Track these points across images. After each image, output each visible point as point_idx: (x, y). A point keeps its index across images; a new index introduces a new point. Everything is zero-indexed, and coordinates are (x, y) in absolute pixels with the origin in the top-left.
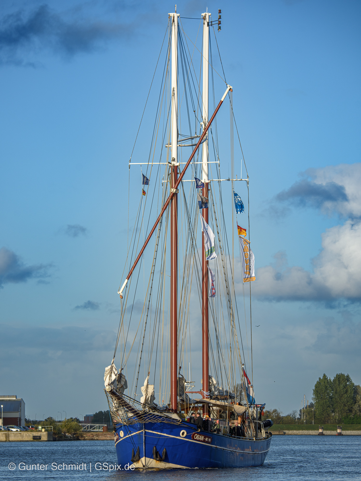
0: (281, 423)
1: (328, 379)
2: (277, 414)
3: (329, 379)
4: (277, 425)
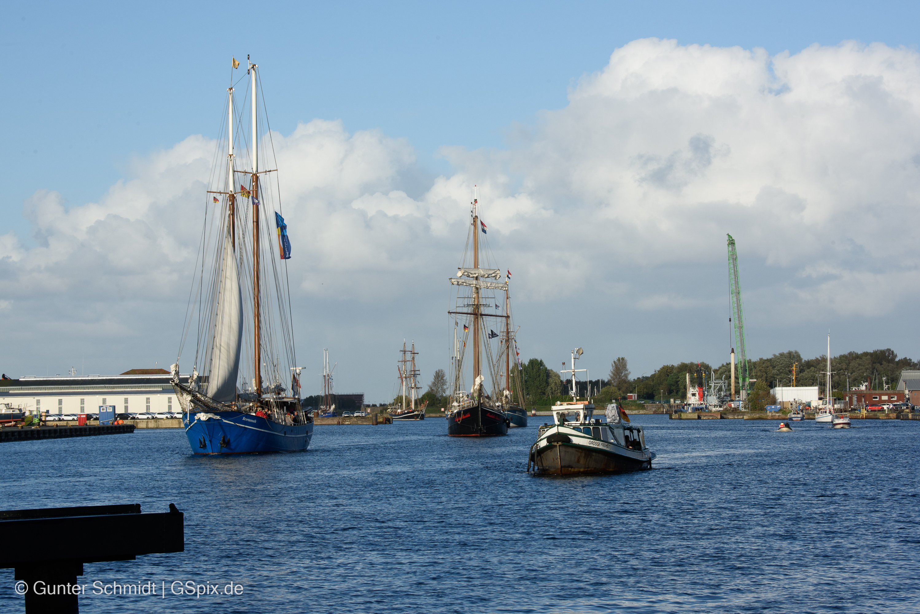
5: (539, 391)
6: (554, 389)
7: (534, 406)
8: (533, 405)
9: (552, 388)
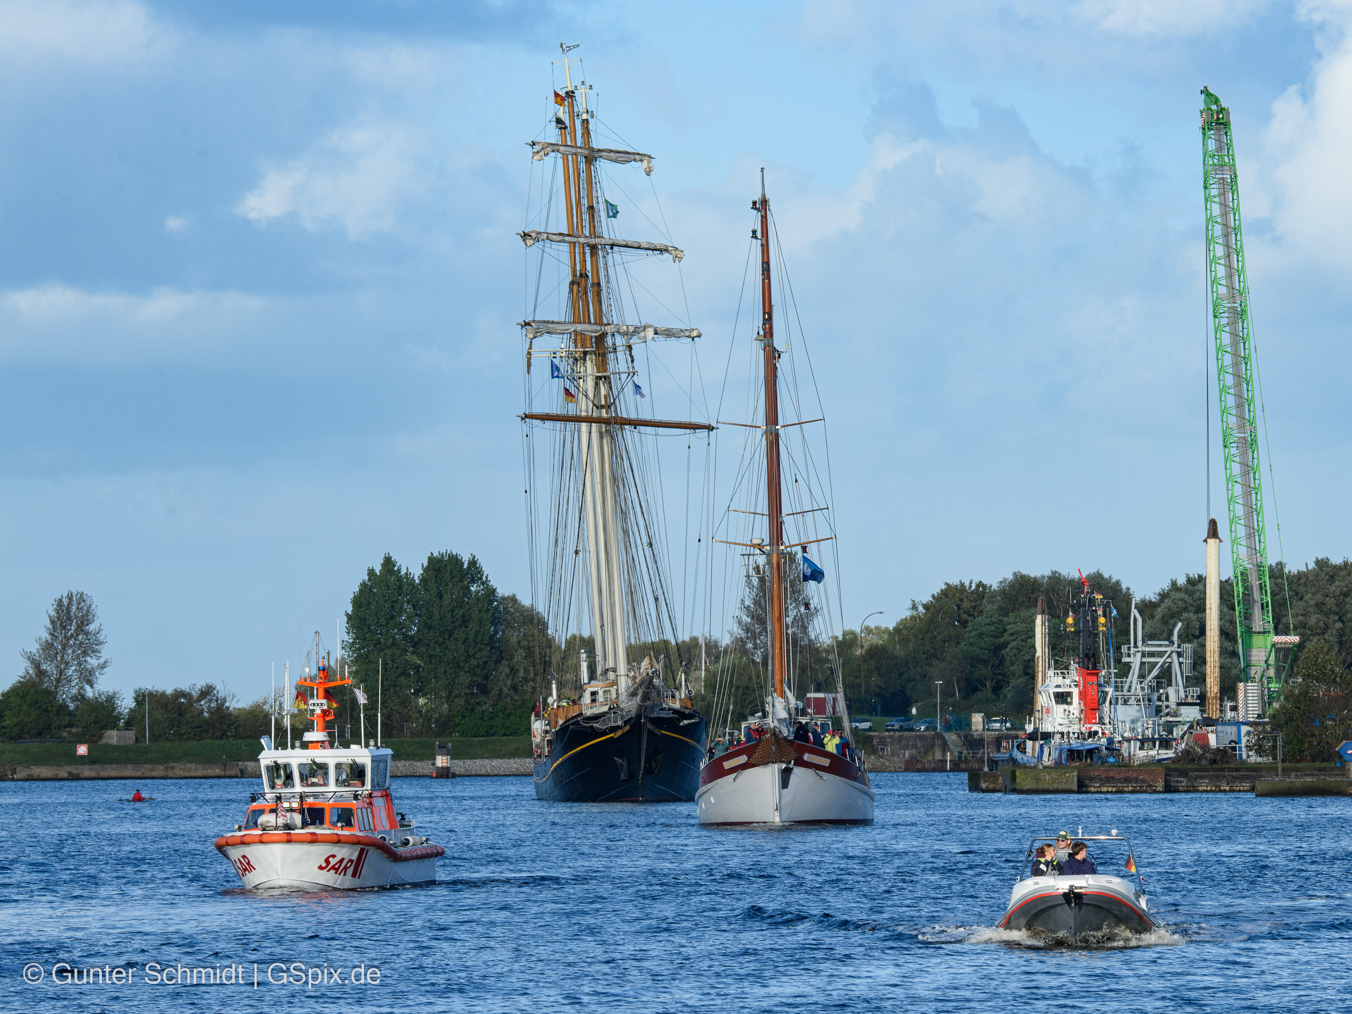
0: (229, 734)
1: (403, 572)
2: (217, 701)
3: (406, 574)
4: (218, 742)
5: (465, 679)
6: (521, 674)
7: (444, 739)
8: (439, 735)
9: (513, 671)
